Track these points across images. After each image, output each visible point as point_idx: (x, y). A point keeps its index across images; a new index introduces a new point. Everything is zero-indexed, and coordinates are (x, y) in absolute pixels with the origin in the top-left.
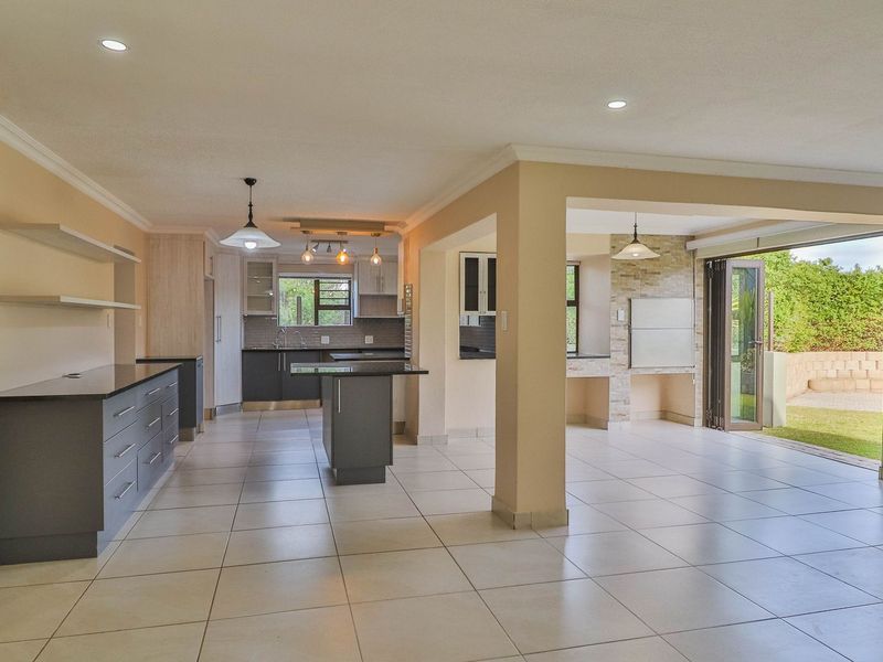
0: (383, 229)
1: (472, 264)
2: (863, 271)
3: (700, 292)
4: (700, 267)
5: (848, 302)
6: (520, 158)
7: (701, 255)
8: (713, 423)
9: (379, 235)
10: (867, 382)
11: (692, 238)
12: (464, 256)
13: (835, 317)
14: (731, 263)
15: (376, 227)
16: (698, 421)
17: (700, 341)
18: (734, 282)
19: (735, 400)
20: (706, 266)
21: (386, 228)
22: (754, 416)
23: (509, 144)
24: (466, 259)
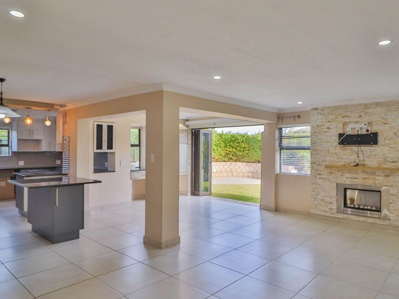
0: (53, 108)
1: (100, 127)
2: (224, 132)
3: (190, 142)
4: (190, 132)
5: (220, 144)
6: (164, 89)
7: (191, 127)
8: (194, 194)
9: (50, 110)
10: (226, 173)
11: (187, 120)
12: (96, 123)
13: (216, 149)
14: (202, 131)
15: (50, 106)
16: (189, 193)
17: (190, 161)
18: (202, 138)
19: (202, 184)
20: (192, 132)
21: (55, 107)
22: (208, 190)
23: (162, 83)
24: (97, 125)
